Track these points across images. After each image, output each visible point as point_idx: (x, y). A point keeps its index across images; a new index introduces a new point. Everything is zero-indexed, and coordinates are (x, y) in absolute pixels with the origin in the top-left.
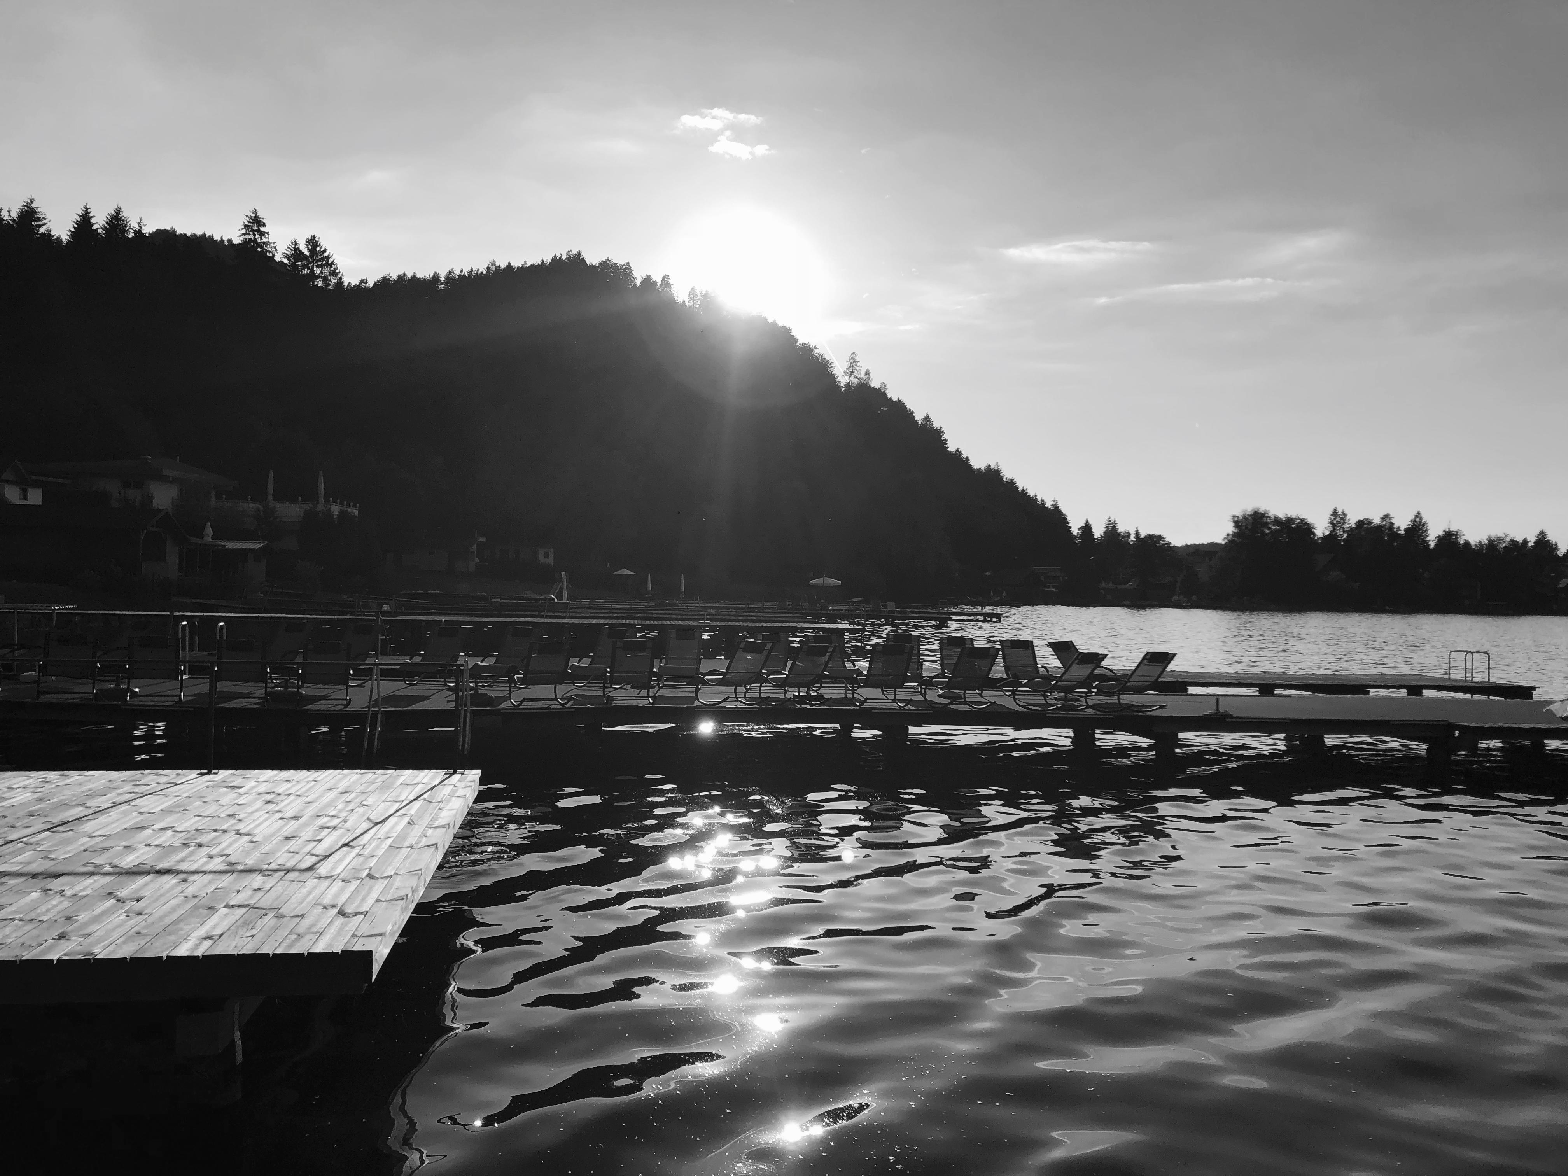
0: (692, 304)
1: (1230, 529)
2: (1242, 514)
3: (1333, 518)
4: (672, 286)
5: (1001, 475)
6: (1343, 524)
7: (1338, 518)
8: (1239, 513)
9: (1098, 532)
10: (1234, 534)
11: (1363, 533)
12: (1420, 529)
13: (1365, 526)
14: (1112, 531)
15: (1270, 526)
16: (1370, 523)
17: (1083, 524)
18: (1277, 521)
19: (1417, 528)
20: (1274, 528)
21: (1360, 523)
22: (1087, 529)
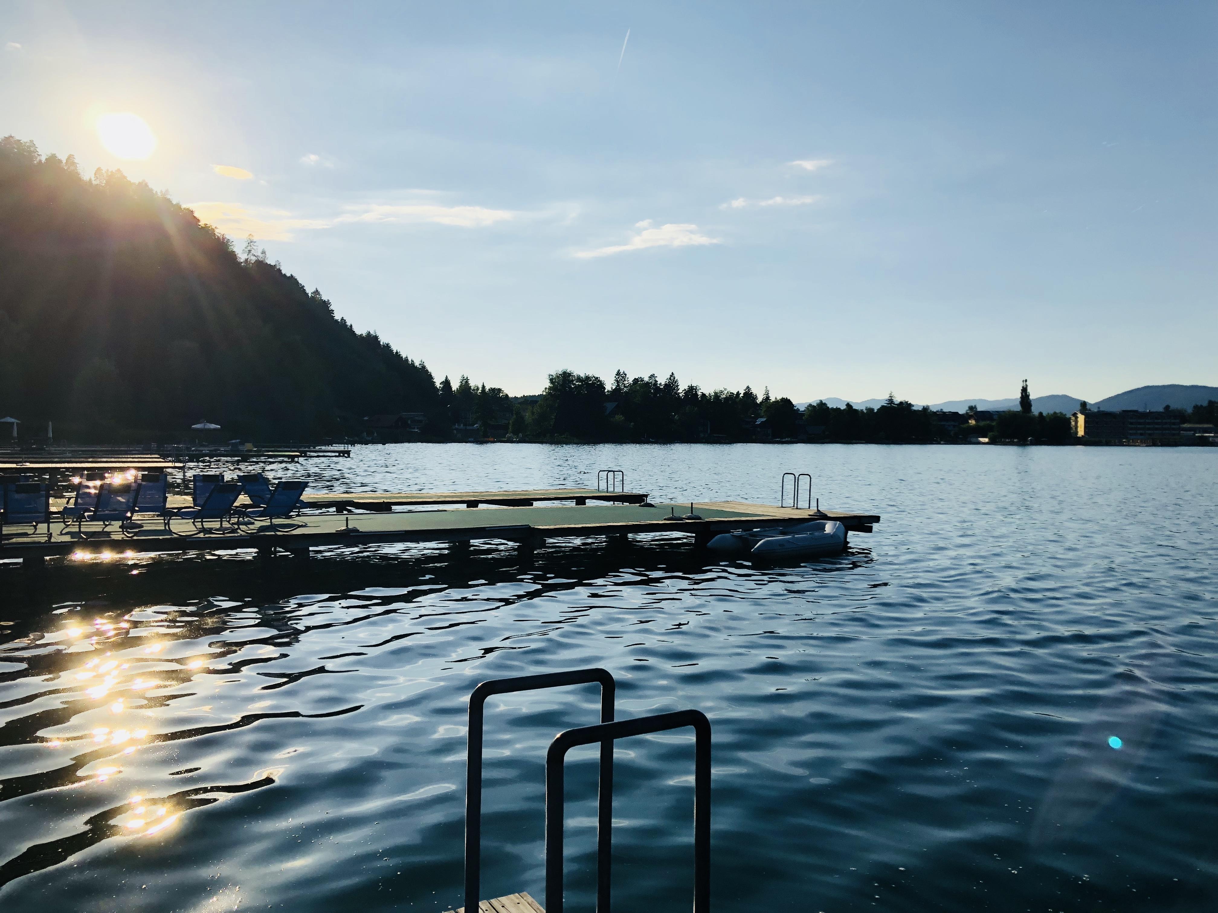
0: (97, 182)
1: (548, 384)
2: (555, 373)
3: (617, 377)
4: (78, 165)
5: (379, 340)
6: (623, 382)
7: (620, 376)
8: (554, 373)
9: (455, 385)
10: (550, 388)
11: (638, 388)
12: (673, 385)
13: (639, 382)
14: (465, 385)
15: (574, 382)
16: (642, 380)
17: (443, 379)
18: (579, 379)
19: (672, 385)
20: (577, 384)
21: (636, 381)
22: (447, 383)
